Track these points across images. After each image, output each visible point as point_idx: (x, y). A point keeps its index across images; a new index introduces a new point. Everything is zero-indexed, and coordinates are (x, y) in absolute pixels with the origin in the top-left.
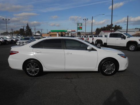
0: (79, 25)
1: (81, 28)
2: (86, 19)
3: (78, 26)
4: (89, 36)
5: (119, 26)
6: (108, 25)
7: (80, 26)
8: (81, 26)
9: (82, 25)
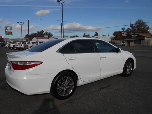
0: (8, 29)
1: (11, 33)
2: (21, 23)
3: (6, 31)
4: (21, 43)
5: (50, 33)
6: (38, 32)
7: (9, 31)
8: (11, 31)
9: (11, 29)
